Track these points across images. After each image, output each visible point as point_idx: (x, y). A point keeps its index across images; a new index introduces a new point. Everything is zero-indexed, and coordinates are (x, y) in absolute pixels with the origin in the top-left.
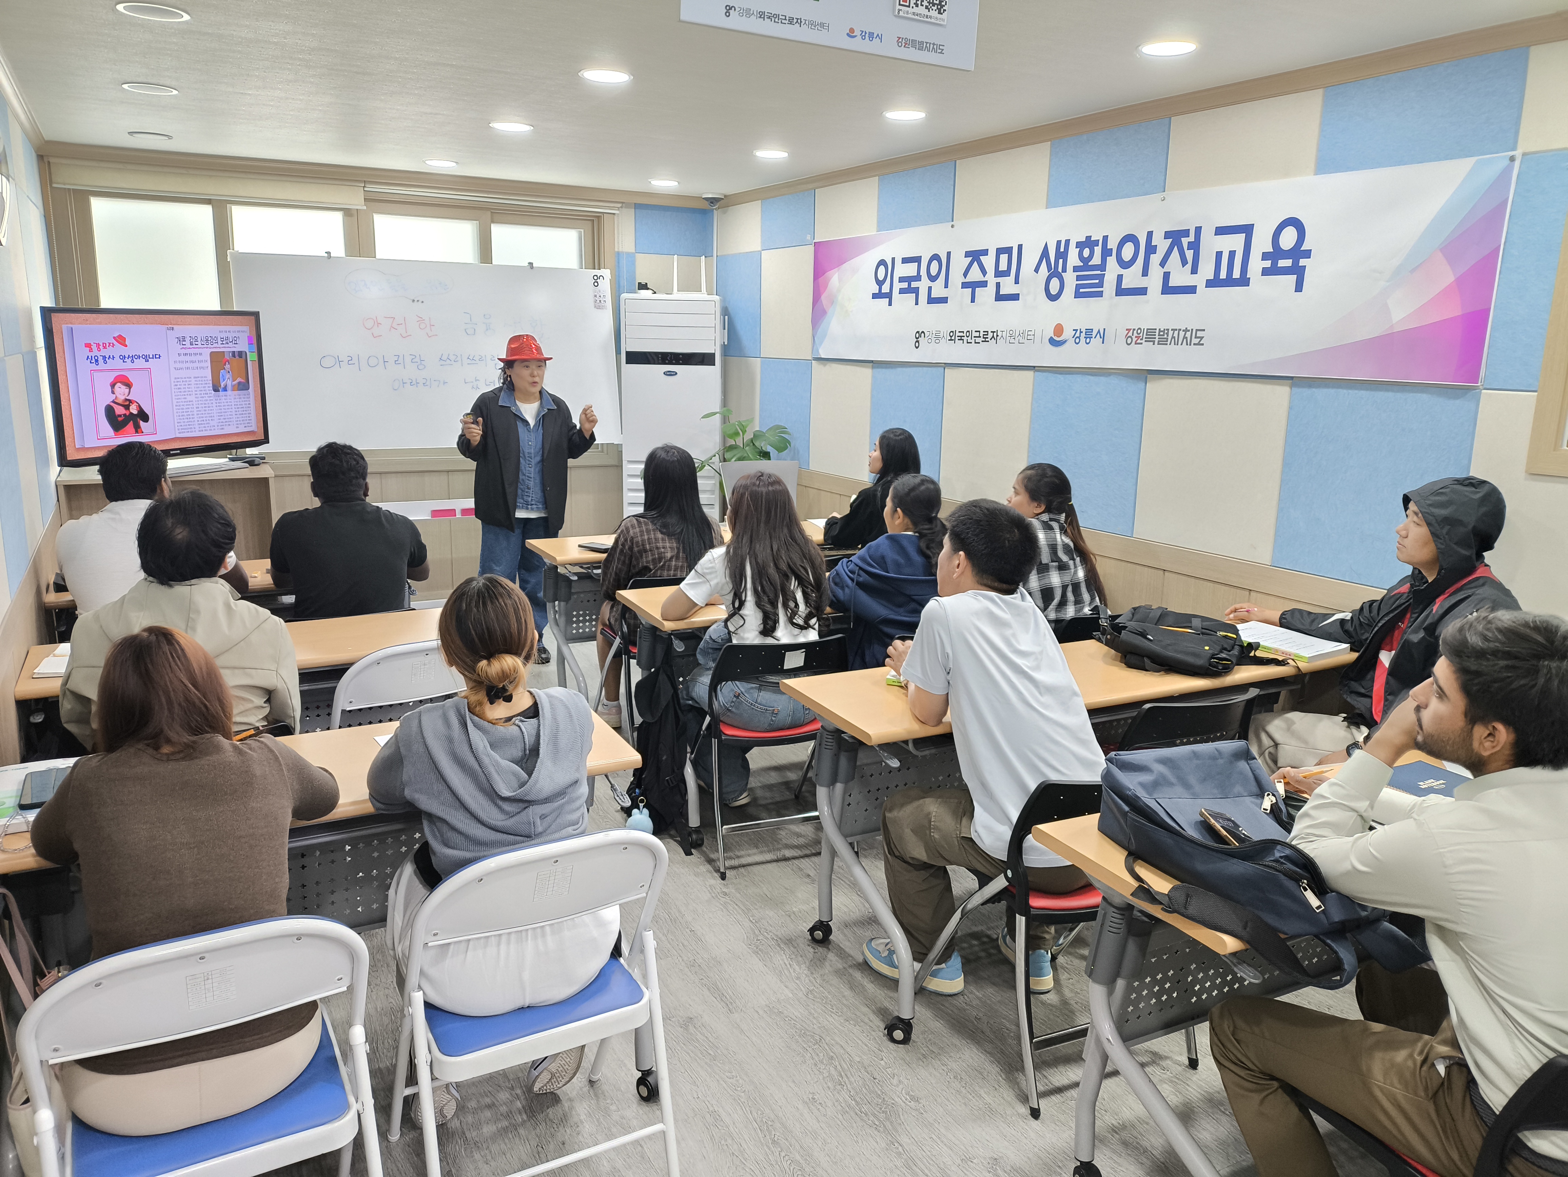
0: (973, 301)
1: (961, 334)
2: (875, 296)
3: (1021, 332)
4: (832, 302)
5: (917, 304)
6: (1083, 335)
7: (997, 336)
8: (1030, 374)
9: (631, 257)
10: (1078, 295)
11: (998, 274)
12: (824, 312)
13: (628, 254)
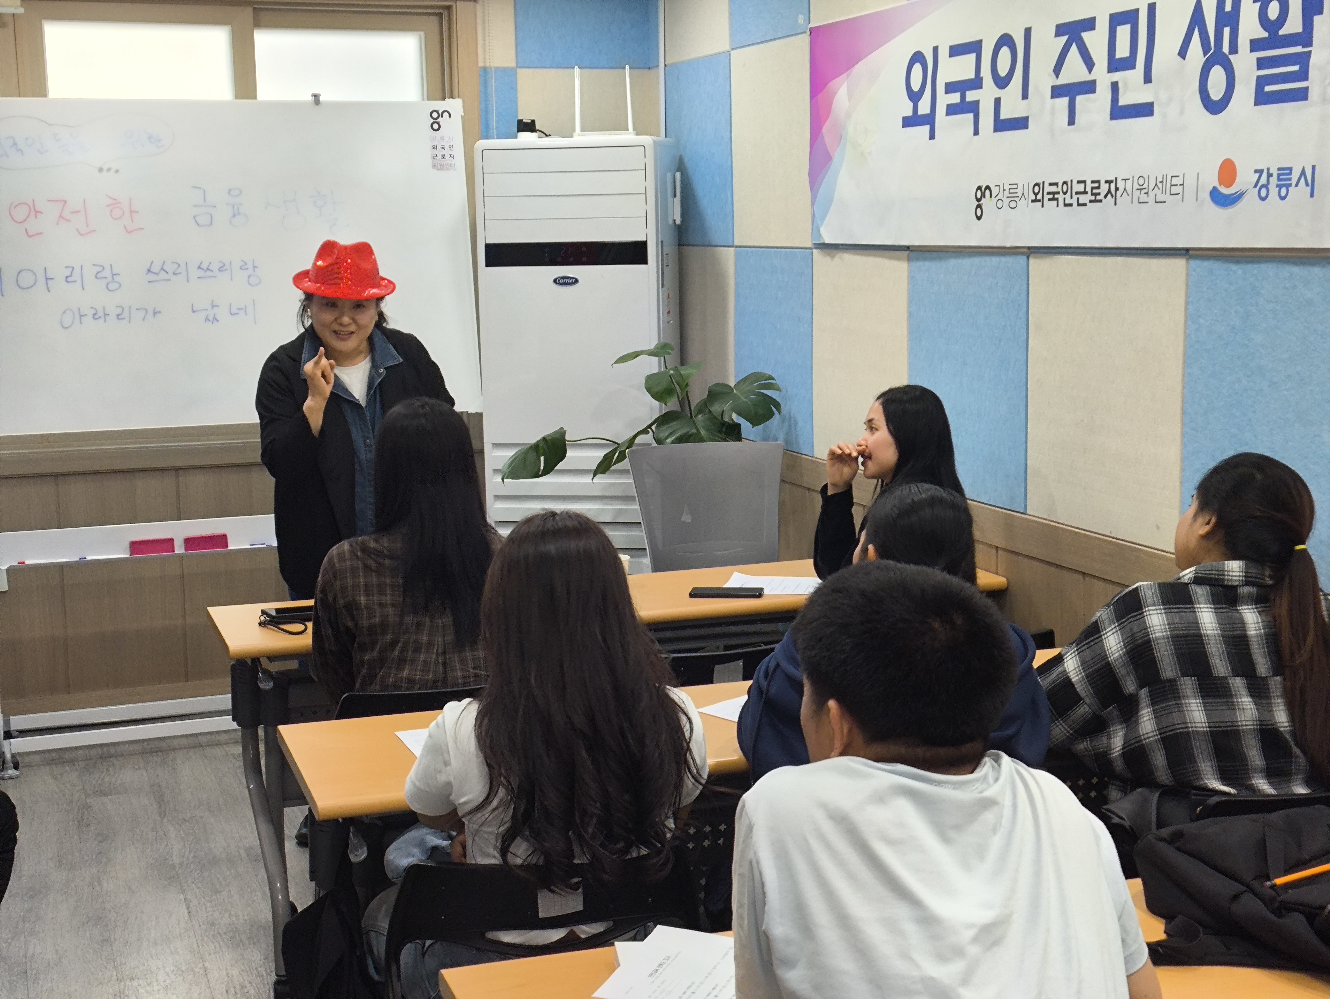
0: (1071, 122)
1: (1054, 189)
2: (908, 122)
3: (1160, 179)
4: (839, 138)
5: (976, 133)
6: (1274, 180)
7: (1117, 189)
8: (1180, 263)
9: (509, 75)
10: (1262, 98)
11: (1115, 65)
12: (828, 158)
13: (504, 70)
